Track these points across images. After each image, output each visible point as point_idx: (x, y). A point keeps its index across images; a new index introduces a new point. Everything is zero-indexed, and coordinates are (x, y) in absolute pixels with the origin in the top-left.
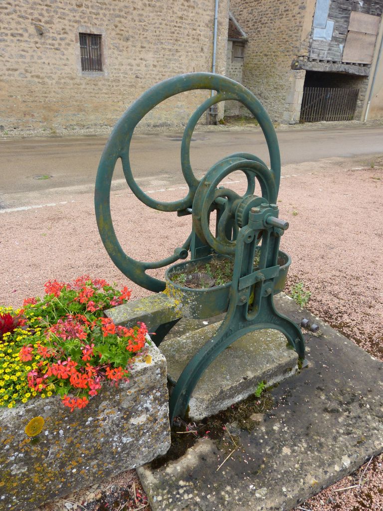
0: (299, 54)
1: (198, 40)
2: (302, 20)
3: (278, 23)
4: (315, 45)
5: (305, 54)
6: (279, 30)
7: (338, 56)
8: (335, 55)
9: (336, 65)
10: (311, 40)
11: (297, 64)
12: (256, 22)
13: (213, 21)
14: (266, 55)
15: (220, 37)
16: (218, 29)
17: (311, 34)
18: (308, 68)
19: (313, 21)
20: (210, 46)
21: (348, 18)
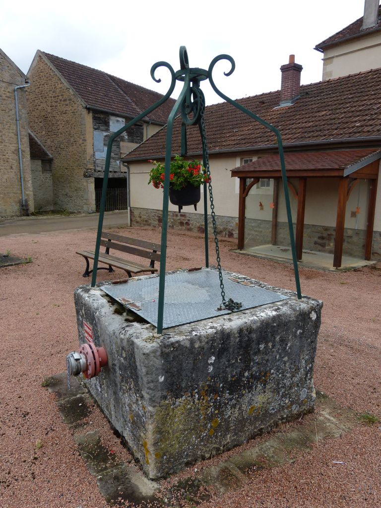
0: (87, 168)
1: (8, 162)
2: (85, 147)
3: (71, 149)
4: (97, 162)
5: (91, 168)
6: (73, 153)
7: (117, 168)
8: (114, 168)
9: (117, 174)
10: (94, 159)
11: (87, 174)
12: (57, 148)
13: (17, 150)
14: (67, 169)
15: (24, 160)
16: (22, 155)
17: (94, 155)
18: (95, 176)
19: (93, 148)
20: (17, 165)
21: (119, 145)
